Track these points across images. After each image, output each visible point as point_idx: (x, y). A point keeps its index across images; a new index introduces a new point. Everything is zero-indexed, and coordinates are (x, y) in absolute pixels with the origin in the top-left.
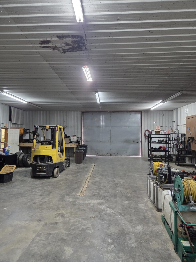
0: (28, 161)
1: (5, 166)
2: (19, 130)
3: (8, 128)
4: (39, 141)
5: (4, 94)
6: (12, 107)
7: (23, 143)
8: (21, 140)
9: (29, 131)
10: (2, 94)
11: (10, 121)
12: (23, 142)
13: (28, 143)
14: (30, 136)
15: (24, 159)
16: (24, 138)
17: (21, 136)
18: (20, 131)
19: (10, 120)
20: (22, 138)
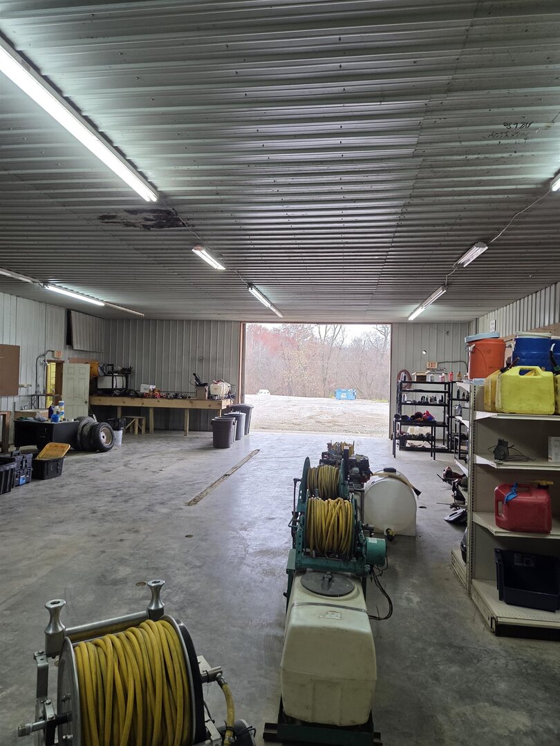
0: (103, 437)
1: (47, 446)
2: (88, 366)
3: (64, 362)
4: (135, 392)
5: (51, 288)
6: (73, 313)
7: (98, 398)
8: (94, 390)
9: (113, 368)
10: (46, 288)
11: (67, 344)
12: (98, 396)
13: (111, 396)
14: (114, 379)
15: (93, 433)
16: (100, 386)
17: (94, 381)
18: (91, 368)
19: (69, 341)
20: (97, 386)
